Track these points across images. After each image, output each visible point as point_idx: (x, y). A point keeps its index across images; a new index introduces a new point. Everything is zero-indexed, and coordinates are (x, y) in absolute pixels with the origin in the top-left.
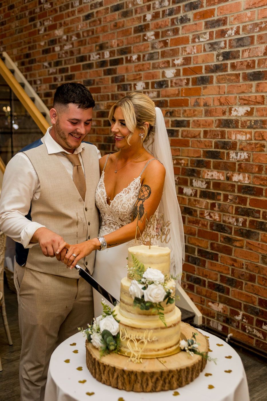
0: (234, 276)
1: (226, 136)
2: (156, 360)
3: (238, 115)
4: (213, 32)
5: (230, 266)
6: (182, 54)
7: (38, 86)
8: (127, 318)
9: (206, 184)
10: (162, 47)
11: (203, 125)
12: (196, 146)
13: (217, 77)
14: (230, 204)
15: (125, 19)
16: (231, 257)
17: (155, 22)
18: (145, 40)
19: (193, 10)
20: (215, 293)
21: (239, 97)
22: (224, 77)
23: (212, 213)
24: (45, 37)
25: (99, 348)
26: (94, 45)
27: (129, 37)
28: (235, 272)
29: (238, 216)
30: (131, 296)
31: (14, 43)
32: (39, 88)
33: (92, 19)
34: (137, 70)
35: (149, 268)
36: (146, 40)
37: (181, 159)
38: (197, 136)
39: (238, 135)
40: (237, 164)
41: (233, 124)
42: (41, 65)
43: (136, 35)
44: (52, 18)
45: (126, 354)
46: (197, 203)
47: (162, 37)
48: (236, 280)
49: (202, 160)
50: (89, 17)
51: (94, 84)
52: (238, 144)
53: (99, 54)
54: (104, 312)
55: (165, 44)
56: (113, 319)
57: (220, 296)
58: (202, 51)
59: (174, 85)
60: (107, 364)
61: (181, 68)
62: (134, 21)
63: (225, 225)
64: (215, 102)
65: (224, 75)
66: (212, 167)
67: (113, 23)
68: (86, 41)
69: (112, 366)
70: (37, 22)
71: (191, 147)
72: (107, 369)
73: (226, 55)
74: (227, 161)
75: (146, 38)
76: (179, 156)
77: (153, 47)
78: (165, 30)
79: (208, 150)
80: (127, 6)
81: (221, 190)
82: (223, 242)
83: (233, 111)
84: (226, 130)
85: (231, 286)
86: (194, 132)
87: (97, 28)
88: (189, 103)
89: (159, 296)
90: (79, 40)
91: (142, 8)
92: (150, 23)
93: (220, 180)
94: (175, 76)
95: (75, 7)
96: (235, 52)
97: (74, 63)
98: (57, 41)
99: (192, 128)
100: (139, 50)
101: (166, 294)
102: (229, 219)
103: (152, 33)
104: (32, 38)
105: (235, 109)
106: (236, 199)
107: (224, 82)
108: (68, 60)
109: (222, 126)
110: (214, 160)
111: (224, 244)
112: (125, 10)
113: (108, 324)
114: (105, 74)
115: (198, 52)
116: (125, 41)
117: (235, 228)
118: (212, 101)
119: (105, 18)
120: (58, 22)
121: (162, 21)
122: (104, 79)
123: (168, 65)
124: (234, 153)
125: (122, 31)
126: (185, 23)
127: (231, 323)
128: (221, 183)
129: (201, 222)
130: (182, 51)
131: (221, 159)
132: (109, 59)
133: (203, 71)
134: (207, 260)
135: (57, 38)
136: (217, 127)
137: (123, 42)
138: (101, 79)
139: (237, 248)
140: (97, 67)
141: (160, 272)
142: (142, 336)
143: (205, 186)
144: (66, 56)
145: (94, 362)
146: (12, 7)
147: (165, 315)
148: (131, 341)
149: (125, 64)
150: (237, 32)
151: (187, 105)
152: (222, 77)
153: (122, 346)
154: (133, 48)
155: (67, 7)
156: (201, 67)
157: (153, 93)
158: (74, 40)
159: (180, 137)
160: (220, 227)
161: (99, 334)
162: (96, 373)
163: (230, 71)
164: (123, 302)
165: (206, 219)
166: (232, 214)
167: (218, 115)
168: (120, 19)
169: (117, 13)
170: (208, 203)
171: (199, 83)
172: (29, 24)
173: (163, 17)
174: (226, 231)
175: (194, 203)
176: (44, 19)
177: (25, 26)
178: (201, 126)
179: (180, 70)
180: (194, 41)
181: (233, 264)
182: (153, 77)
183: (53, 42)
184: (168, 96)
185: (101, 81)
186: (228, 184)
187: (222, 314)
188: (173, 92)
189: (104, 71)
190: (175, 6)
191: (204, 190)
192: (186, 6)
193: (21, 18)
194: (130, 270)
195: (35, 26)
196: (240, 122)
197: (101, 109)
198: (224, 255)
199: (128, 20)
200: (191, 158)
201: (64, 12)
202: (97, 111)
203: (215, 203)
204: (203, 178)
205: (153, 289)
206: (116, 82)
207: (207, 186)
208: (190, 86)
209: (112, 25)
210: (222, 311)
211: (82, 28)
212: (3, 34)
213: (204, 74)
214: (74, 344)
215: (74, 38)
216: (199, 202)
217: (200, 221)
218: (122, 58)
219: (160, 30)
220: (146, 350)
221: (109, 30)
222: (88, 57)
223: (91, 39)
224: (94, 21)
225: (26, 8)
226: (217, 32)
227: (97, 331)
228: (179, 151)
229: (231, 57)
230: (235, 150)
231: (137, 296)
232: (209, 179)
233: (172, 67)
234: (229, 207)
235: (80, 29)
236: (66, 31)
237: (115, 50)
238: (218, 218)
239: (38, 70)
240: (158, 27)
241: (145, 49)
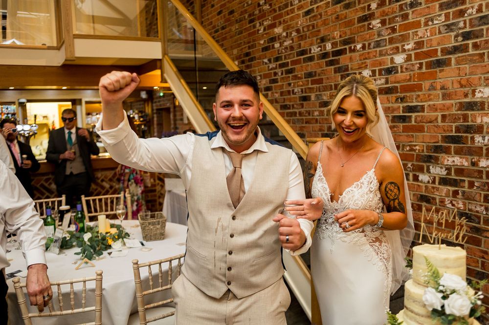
0: (484, 269)
1: (470, 119)
3: (484, 96)
4: (449, 13)
5: (480, 258)
6: (413, 39)
9: (446, 170)
10: (389, 34)
11: (440, 109)
12: (432, 131)
13: (456, 59)
14: (477, 192)
15: (347, 11)
16: (480, 248)
17: (381, 10)
21: (484, 77)
22: (464, 58)
23: (455, 201)
24: (265, 35)
26: (315, 38)
27: (353, 27)
28: (486, 265)
29: (488, 204)
31: (235, 44)
33: (313, 14)
34: (362, 59)
35: (445, 273)
36: (372, 29)
37: (415, 146)
38: (433, 121)
39: (485, 117)
40: (484, 148)
41: (477, 107)
42: (261, 63)
43: (360, 25)
44: (271, 18)
46: (435, 190)
47: (390, 24)
48: (488, 274)
49: (441, 146)
50: (309, 13)
51: (315, 75)
52: (485, 127)
53: (320, 47)
55: (393, 30)
58: (437, 34)
59: (404, 70)
61: (412, 53)
62: (357, 12)
63: (471, 214)
64: (455, 84)
65: (465, 56)
66: (453, 153)
67: (334, 16)
68: (306, 36)
70: (256, 23)
71: (427, 132)
73: (467, 35)
74: (472, 146)
75: (371, 27)
76: (413, 142)
77: (379, 35)
78: (393, 17)
79: (448, 134)
81: (465, 177)
82: (469, 232)
83: (477, 92)
84: (470, 113)
86: (431, 117)
87: (318, 22)
88: (423, 88)
90: (300, 35)
92: (375, 11)
93: (463, 165)
94: (406, 61)
95: (295, 5)
96: (477, 30)
97: (294, 57)
98: (277, 39)
99: (427, 113)
100: (364, 38)
101: (472, 306)
102: (476, 207)
103: (378, 21)
104: (251, 38)
105: (480, 91)
106: (485, 186)
107: (466, 63)
108: (288, 55)
109: (464, 109)
110: (456, 145)
111: (471, 235)
112: (347, 2)
114: (327, 65)
115: (432, 35)
116: (348, 32)
117: (484, 217)
118: (451, 84)
119: (326, 12)
120: (277, 21)
121: (388, 8)
122: (326, 70)
123: (397, 51)
124: (480, 136)
125: (345, 22)
126: (415, 7)
128: (465, 169)
130: (414, 36)
131: (464, 144)
132: (331, 51)
133: (439, 53)
135: (277, 35)
136: (457, 110)
137: (346, 33)
138: (323, 70)
139: (488, 239)
140: (319, 59)
143: (444, 172)
144: (286, 52)
146: (232, 12)
149: (348, 54)
150: (480, 10)
151: (421, 90)
152: (462, 58)
154: (357, 37)
155: (286, 6)
156: (437, 50)
157: (380, 80)
158: (294, 36)
159: (413, 123)
160: (465, 216)
163: (472, 51)
165: (448, 207)
166: (481, 202)
167: (458, 98)
168: (342, 11)
169: (339, 5)
170: (449, 190)
171: (435, 67)
172: (248, 26)
173: (389, 4)
174: (473, 221)
175: (433, 191)
176: (263, 19)
177: (245, 28)
178: (439, 111)
179: (411, 54)
180: (426, 24)
181: (483, 256)
182: (380, 65)
183: (273, 40)
184: (398, 82)
185: (323, 72)
186: (473, 170)
188: (403, 78)
189: (326, 62)
191: (445, 177)
193: (241, 21)
195: (254, 27)
196: (486, 103)
197: (323, 99)
198: (471, 246)
199: (351, 11)
200: (428, 144)
201: (283, 11)
202: (319, 101)
203: (459, 190)
204: (442, 164)
206: (339, 72)
207: (447, 172)
208: (424, 70)
209: (333, 18)
211: (302, 23)
212: (224, 37)
213: (440, 56)
215: (294, 34)
216: (438, 189)
217: (440, 209)
218: (346, 49)
219: (387, 18)
221: (331, 23)
222: (308, 50)
223: (311, 33)
224: (315, 16)
225: (246, 11)
226: (454, 13)
228: (413, 137)
229: (472, 36)
230: (482, 134)
231: (436, 308)
232: (450, 165)
233: (402, 52)
234: (476, 194)
235: (301, 25)
236: (285, 28)
237: (337, 42)
238: (462, 206)
239: (258, 67)
240: (385, 14)
241: (370, 37)
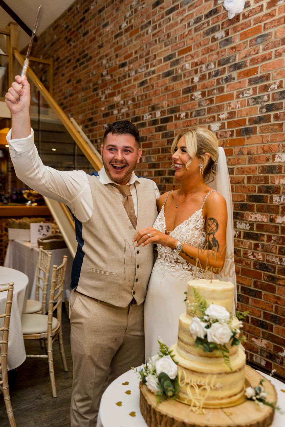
0: (277, 313)
1: (270, 181)
2: (220, 410)
3: (282, 161)
4: (256, 87)
5: (274, 303)
6: (227, 109)
7: (99, 144)
8: (187, 360)
9: (249, 225)
10: (208, 105)
12: (240, 191)
13: (260, 128)
14: (274, 245)
15: (174, 83)
16: (275, 295)
17: (202, 83)
18: (192, 99)
19: (238, 70)
20: (258, 329)
21: (282, 145)
22: (267, 127)
23: (256, 253)
24: (106, 103)
25: (155, 392)
26: (147, 107)
27: (179, 98)
28: (279, 310)
29: (281, 256)
30: (191, 335)
31: (80, 110)
32: (99, 146)
33: (146, 85)
34: (185, 126)
35: (211, 304)
36: (194, 99)
38: (241, 182)
39: (282, 180)
40: (281, 206)
41: (276, 170)
42: (101, 127)
43: (185, 95)
44: (112, 87)
45: (186, 402)
46: (240, 243)
47: (208, 96)
48: (280, 317)
49: (246, 204)
50: (143, 84)
51: (146, 140)
52: (282, 188)
53: (151, 114)
54: (161, 351)
55: (211, 101)
56: (171, 360)
57: (263, 333)
58: (246, 106)
59: (219, 137)
60: (165, 414)
61: (226, 122)
62: (182, 84)
63: (268, 264)
64: (259, 150)
65: (268, 125)
66: (255, 210)
67: (164, 87)
68: (140, 104)
69: (171, 416)
70: (99, 92)
71: (235, 192)
72: (165, 420)
73: (269, 107)
74: (270, 204)
75: (193, 98)
77: (200, 105)
78: (211, 89)
79: (252, 194)
80: (177, 72)
81: (264, 232)
82: (266, 281)
83: (276, 157)
84: (270, 175)
85: (275, 323)
86: (238, 179)
87: (150, 92)
88: (234, 153)
89: (224, 337)
90: (135, 103)
91: (190, 73)
92: (197, 84)
93: (263, 222)
94: (220, 129)
95: (132, 76)
96: (278, 104)
98: (116, 106)
99: (236, 175)
100: (187, 108)
101: (232, 334)
102: (272, 258)
103: (200, 93)
104: (94, 105)
105: (279, 156)
106: (280, 240)
107: (268, 131)
109: (265, 172)
110: (258, 204)
111: (268, 283)
112: (175, 75)
113: (165, 366)
114: (156, 131)
115: (242, 107)
116: (175, 102)
117: (278, 267)
118: (255, 150)
119: (157, 83)
120: (116, 90)
121: (208, 82)
122: (155, 135)
123: (213, 119)
124: (277, 196)
125: (172, 93)
126: (229, 82)
127: (274, 359)
128: (265, 225)
129: (244, 262)
130: (227, 107)
131: (264, 202)
132: (160, 118)
133: (247, 123)
134: (250, 298)
135: (116, 103)
136: (260, 173)
137: (172, 102)
138: (153, 135)
139: (281, 287)
140: (149, 125)
141: (224, 309)
142: (204, 381)
143: (248, 228)
144: (123, 118)
145: (149, 408)
146: (79, 81)
147: (231, 358)
148: (192, 386)
149: (174, 122)
150: (280, 86)
151: (231, 154)
152: (265, 127)
153: (180, 391)
154: (182, 107)
155: (125, 77)
156: (245, 120)
158: (130, 104)
160: (264, 266)
161: (155, 376)
162: (151, 422)
163: (274, 121)
164: (182, 341)
165: (250, 259)
166: (276, 254)
167: (261, 162)
168: (170, 83)
169: (168, 78)
170: (252, 243)
171: (243, 134)
172: (92, 94)
173: (209, 78)
174: (269, 270)
175: (238, 244)
176: (106, 88)
177: (89, 95)
178: (245, 173)
179: (224, 123)
180: (238, 97)
181: (277, 301)
183: (112, 107)
185: (153, 137)
186: (271, 225)
187: (265, 350)
189: (156, 128)
190: (221, 68)
191: (248, 231)
192: (230, 67)
193: (86, 89)
194: (192, 306)
195: (97, 95)
196: (283, 167)
197: (152, 161)
198: (267, 293)
199: (177, 84)
200: (235, 202)
201: (122, 82)
202: (148, 163)
203: (259, 243)
204: (246, 221)
205: (218, 329)
206: (166, 138)
207: (250, 227)
208: (235, 137)
209: (163, 89)
210: (265, 347)
211: (137, 93)
213: (248, 125)
214: (127, 383)
215: (130, 102)
216: (242, 242)
217: (243, 260)
219: (206, 90)
220: (208, 398)
221: (160, 93)
222: (141, 117)
223: (144, 102)
224: (148, 87)
225: (91, 81)
226: (260, 87)
227: (153, 372)
229: (274, 109)
230: (279, 194)
231: (199, 336)
232: (253, 221)
233: (218, 121)
234: (273, 247)
235: (136, 95)
236: (123, 97)
237: (165, 110)
238: (261, 257)
239: (98, 131)
240: (205, 87)
241: (192, 107)
